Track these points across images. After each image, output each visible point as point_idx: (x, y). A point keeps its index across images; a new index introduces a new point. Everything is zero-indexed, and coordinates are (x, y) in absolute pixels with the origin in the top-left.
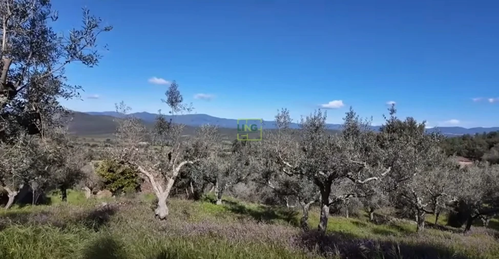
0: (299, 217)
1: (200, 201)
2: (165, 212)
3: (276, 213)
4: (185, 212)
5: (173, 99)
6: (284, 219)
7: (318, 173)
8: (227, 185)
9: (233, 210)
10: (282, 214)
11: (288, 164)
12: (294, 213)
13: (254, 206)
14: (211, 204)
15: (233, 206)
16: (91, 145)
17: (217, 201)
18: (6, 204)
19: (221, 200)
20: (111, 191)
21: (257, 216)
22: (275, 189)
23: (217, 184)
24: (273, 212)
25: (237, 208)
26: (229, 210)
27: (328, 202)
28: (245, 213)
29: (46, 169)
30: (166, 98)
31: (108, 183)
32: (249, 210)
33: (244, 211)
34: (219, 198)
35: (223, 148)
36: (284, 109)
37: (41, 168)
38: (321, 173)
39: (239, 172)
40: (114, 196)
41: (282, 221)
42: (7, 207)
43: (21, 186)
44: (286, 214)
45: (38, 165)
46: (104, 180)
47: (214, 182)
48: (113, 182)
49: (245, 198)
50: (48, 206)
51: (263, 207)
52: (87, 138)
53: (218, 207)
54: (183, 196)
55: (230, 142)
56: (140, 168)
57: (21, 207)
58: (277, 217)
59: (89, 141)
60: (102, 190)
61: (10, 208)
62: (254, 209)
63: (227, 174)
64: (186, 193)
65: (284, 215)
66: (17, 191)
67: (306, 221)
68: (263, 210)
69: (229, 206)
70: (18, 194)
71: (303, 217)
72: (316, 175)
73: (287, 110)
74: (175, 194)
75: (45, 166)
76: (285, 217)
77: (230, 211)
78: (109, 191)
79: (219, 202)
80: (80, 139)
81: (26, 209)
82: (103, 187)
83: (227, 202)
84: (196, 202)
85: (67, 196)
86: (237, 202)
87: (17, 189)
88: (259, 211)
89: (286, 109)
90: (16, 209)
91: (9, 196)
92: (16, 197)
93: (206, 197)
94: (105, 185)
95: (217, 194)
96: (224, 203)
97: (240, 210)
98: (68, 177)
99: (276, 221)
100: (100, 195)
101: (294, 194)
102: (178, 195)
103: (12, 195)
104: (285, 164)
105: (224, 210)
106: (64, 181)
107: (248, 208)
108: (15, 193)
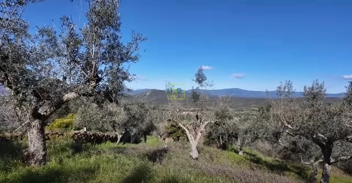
0: (309, 172)
1: (227, 151)
2: (196, 155)
3: (288, 166)
4: (211, 157)
5: (200, 78)
6: (294, 172)
7: (317, 134)
8: (247, 141)
9: (251, 160)
10: (294, 168)
11: (289, 126)
12: (306, 168)
13: (269, 159)
14: (234, 153)
15: (252, 157)
16: (166, 110)
17: (239, 152)
18: (117, 141)
19: (242, 152)
20: (173, 138)
21: (272, 167)
22: (284, 147)
23: (239, 139)
24: (286, 166)
25: (255, 159)
26: (248, 159)
27: (330, 161)
28: (261, 164)
29: (135, 123)
30: (195, 78)
31: (171, 133)
32: (265, 162)
33: (260, 163)
34: (241, 150)
35: (251, 113)
36: (288, 81)
37: (133, 122)
38: (320, 135)
39: (256, 132)
40: (175, 142)
41: (293, 173)
42: (117, 143)
43: (124, 132)
44: (298, 168)
45: (131, 121)
46: (169, 131)
47: (236, 138)
48: (174, 133)
49: (264, 152)
50: (136, 145)
51: (277, 161)
52: (164, 106)
53: (239, 157)
54: (215, 146)
55: (256, 109)
56: (180, 124)
57: (124, 144)
58: (289, 170)
59: (165, 107)
60: (168, 138)
61: (118, 144)
62: (269, 162)
63: (246, 133)
64: (217, 144)
65: (296, 169)
66: (122, 135)
67: (315, 177)
68: (277, 163)
69: (248, 157)
70: (122, 136)
71: (313, 173)
72: (315, 136)
73: (291, 82)
74: (210, 143)
75: (135, 121)
76: (296, 171)
77: (249, 161)
78: (172, 138)
79: (241, 153)
80: (160, 106)
81: (125, 145)
82: (168, 136)
83: (247, 153)
84: (224, 151)
85: (147, 140)
86: (256, 154)
87: (121, 134)
88: (273, 163)
89: (289, 81)
90: (121, 145)
91: (118, 137)
92: (121, 138)
93: (232, 149)
94: (170, 134)
95: (239, 147)
96: (245, 154)
97: (258, 161)
98: (147, 128)
99: (287, 173)
100: (167, 140)
101: (302, 152)
102: (212, 145)
103: (120, 137)
104: (287, 127)
105: (244, 159)
106: (145, 130)
107: (265, 160)
108: (121, 136)
